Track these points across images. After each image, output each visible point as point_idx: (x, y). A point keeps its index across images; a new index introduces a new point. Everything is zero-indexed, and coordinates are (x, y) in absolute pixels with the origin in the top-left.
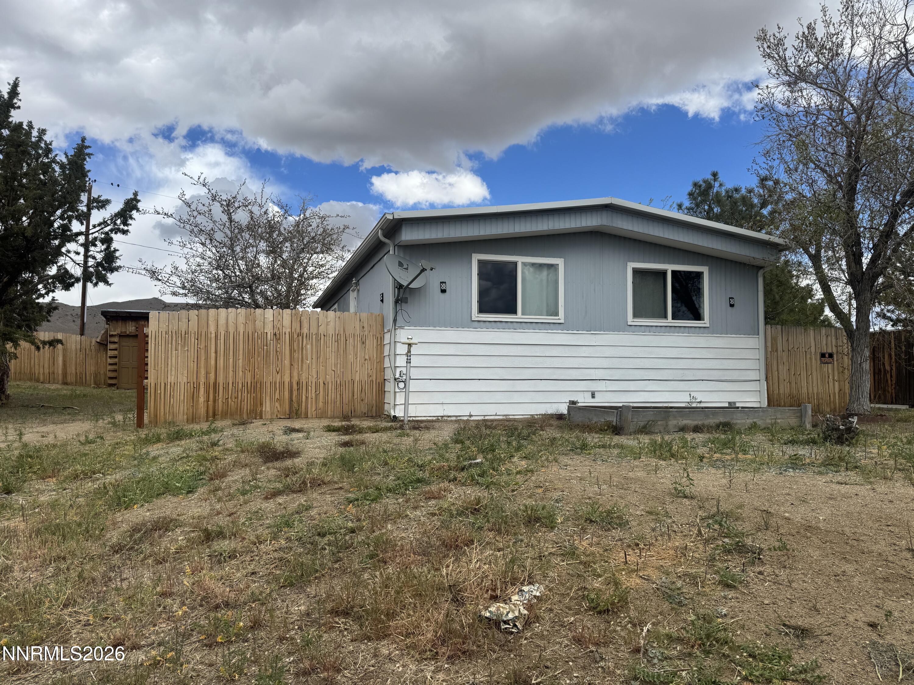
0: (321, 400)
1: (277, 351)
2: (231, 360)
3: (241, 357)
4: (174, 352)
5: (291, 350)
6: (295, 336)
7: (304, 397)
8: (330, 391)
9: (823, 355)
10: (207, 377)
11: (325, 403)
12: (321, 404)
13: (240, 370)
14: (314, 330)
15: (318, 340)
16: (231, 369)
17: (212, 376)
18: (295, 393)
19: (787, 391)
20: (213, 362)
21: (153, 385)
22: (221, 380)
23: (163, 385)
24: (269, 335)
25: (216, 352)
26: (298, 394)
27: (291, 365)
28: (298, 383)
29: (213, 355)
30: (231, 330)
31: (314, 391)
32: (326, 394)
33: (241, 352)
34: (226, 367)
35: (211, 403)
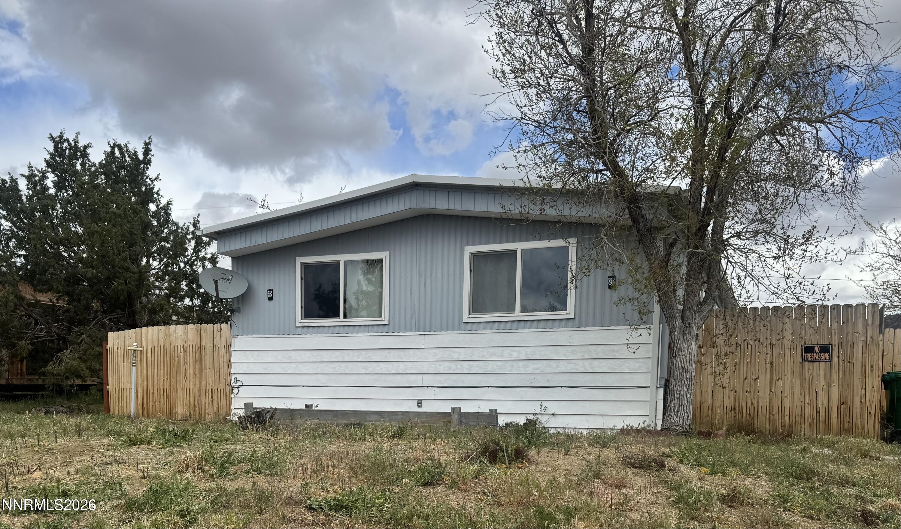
0: (215, 405)
1: (184, 362)
2: (156, 370)
3: (162, 368)
4: (122, 364)
5: (194, 361)
6: (197, 348)
7: (203, 403)
8: (222, 398)
9: (808, 349)
10: (142, 384)
11: (218, 409)
12: (215, 410)
13: (162, 378)
14: (210, 343)
15: (214, 351)
16: (156, 378)
17: (145, 383)
18: (197, 398)
19: (728, 403)
20: (145, 372)
21: (111, 390)
22: (150, 387)
23: (117, 390)
24: (179, 347)
25: (147, 364)
26: (199, 400)
27: (194, 374)
28: (199, 390)
29: (145, 365)
30: (156, 344)
31: (210, 397)
32: (219, 401)
33: (162, 363)
34: (153, 376)
35: (145, 405)
